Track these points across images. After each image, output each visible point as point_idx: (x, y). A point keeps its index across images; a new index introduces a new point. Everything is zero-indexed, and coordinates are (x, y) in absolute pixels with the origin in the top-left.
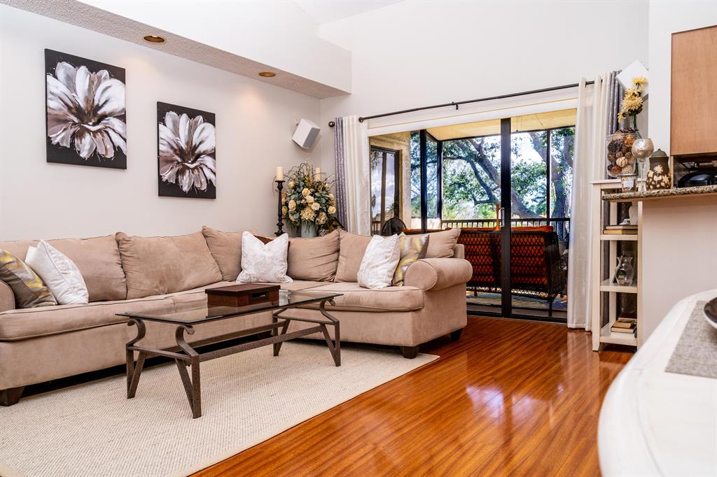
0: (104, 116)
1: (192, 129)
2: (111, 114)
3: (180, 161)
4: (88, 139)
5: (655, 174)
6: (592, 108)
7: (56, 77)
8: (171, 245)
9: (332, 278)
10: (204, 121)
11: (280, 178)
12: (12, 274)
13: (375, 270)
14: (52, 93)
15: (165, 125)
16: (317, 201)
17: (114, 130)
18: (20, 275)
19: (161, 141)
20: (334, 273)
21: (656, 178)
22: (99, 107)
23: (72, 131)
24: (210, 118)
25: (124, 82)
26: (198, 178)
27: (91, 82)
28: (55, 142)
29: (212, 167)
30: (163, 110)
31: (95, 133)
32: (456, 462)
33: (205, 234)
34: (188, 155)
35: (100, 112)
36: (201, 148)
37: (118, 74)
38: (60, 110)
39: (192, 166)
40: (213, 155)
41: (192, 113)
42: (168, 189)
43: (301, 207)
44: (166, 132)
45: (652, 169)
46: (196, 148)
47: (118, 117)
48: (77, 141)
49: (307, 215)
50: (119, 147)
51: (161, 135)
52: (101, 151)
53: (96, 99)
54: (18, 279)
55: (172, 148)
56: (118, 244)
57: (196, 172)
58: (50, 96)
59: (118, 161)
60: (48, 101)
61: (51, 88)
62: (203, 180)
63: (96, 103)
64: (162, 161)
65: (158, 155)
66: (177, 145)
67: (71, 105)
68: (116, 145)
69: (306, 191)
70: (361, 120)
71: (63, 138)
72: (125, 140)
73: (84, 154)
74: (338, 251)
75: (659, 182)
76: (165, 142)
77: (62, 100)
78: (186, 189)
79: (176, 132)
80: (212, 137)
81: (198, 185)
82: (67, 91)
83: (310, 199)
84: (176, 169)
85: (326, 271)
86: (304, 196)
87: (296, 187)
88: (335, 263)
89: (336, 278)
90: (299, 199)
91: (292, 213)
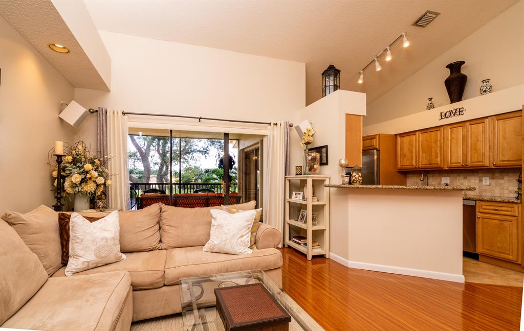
9: (161, 247)
20: (160, 241)
43: (84, 181)
49: (90, 187)
70: (123, 113)
85: (154, 242)
86: (87, 172)
87: (75, 162)
88: (158, 233)
89: (164, 245)
90: (82, 173)
91: (74, 185)
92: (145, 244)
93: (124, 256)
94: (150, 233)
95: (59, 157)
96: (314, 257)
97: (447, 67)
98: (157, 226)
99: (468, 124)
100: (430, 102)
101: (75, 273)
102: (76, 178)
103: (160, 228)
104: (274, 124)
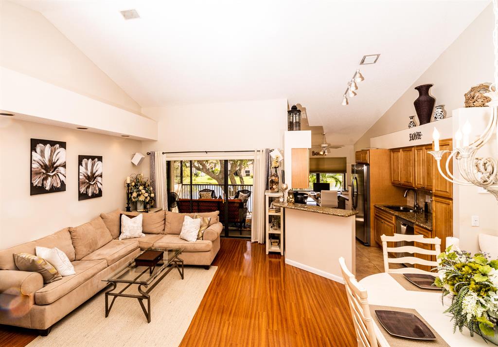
0: (57, 167)
1: (93, 165)
2: (59, 166)
3: (88, 181)
4: (50, 179)
5: (290, 198)
6: (259, 160)
7: (36, 152)
8: (90, 227)
9: (163, 233)
10: (98, 161)
11: (129, 182)
12: (44, 268)
13: (191, 233)
14: (34, 160)
15: (82, 166)
16: (146, 192)
17: (61, 173)
18: (46, 268)
19: (80, 174)
20: (164, 230)
21: (291, 200)
22: (55, 163)
23: (42, 178)
24: (100, 159)
25: (65, 149)
26: (95, 189)
27: (52, 151)
28: (35, 185)
29: (101, 182)
30: (81, 158)
31: (52, 176)
32: (259, 322)
33: (102, 217)
34: (91, 178)
35: (55, 166)
36: (96, 174)
37: (63, 145)
38: (38, 168)
39: (92, 183)
40: (101, 176)
41: (93, 158)
42: (83, 196)
43: (139, 195)
44: (82, 169)
45: (289, 196)
46: (94, 174)
47: (62, 166)
48: (45, 182)
49: (142, 198)
50: (63, 181)
51: (80, 171)
52: (55, 185)
53: (53, 159)
54: (46, 270)
55: (85, 176)
56: (70, 233)
57: (94, 186)
58: (33, 162)
59: (62, 188)
60: (33, 165)
61: (34, 158)
62: (97, 189)
63: (53, 161)
64: (80, 183)
65: (79, 181)
66: (87, 174)
67: (42, 164)
68: (62, 180)
69: (141, 188)
70: (163, 153)
71: (38, 182)
72: (65, 177)
73: (48, 188)
74: (165, 219)
75: (292, 201)
76: (82, 174)
77: (39, 163)
78: (90, 195)
79: (87, 169)
80: (101, 168)
81: (95, 192)
82: (41, 158)
83: (143, 191)
84: (86, 186)
85: (160, 229)
86: (140, 190)
87: (136, 185)
88: (163, 225)
89: (165, 232)
90: (138, 191)
91: (134, 198)
92: (155, 231)
93: (144, 235)
94: (159, 225)
95: (128, 184)
96: (270, 253)
97: (416, 88)
98: (163, 222)
99: (424, 148)
100: (412, 120)
101: (122, 239)
102: (135, 194)
103: (165, 223)
104: (258, 151)
